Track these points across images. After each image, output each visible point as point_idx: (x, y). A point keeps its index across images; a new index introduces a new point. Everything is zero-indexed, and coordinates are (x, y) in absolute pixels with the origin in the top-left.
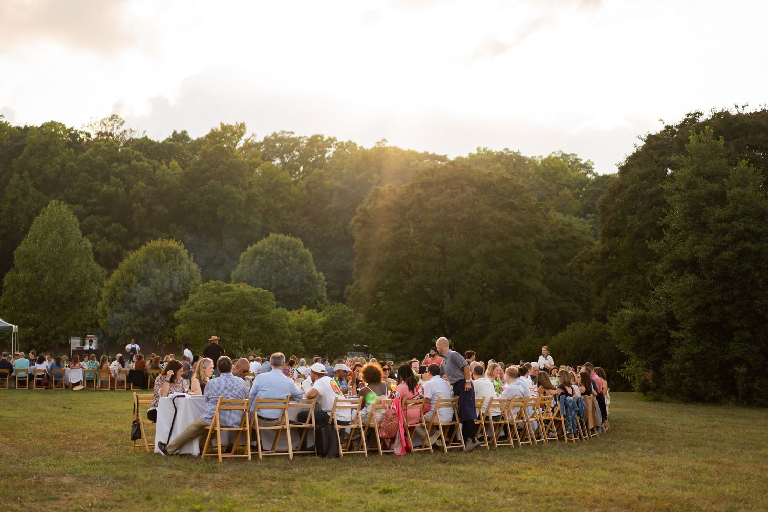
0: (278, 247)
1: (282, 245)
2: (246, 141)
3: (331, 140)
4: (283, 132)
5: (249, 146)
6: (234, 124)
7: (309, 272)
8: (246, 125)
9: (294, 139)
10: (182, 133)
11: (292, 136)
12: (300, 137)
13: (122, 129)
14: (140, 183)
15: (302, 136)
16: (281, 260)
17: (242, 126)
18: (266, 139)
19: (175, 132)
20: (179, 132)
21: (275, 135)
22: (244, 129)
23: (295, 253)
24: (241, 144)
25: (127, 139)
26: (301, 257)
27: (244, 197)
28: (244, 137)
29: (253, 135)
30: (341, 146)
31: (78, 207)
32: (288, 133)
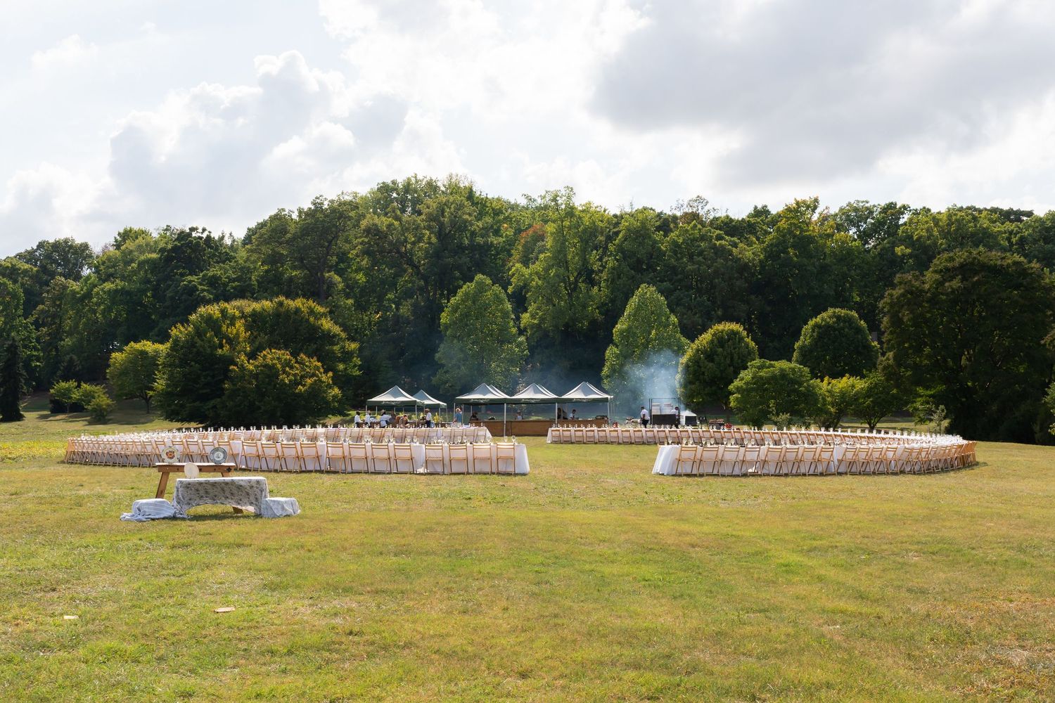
0: (835, 319)
1: (839, 318)
2: (821, 214)
3: (905, 207)
4: (858, 201)
5: (824, 219)
6: (808, 199)
7: (864, 341)
8: (819, 199)
9: (867, 208)
10: (763, 208)
11: (867, 205)
12: (874, 206)
13: (706, 209)
14: (719, 260)
15: (876, 204)
16: (837, 332)
17: (816, 200)
18: (841, 209)
19: (756, 207)
20: (759, 207)
21: (849, 204)
22: (818, 203)
23: (850, 325)
24: (815, 217)
25: (711, 217)
26: (857, 328)
27: (816, 268)
28: (818, 211)
29: (827, 208)
30: (916, 213)
31: (666, 284)
32: (863, 202)
